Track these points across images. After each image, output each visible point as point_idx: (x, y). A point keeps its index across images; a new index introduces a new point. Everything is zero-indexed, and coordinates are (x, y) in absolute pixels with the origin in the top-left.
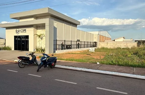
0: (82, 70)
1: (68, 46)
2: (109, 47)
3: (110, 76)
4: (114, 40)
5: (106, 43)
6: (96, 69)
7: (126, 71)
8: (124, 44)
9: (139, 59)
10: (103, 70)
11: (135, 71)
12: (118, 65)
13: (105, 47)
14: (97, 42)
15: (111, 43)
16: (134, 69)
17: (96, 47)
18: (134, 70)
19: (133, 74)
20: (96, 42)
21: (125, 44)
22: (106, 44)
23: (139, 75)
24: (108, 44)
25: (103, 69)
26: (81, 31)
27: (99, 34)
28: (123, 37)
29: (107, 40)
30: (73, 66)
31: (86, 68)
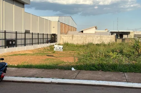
0: (53, 82)
1: (10, 41)
2: (75, 43)
3: (98, 88)
4: (82, 32)
5: (71, 35)
6: (74, 79)
7: (117, 79)
8: (97, 37)
9: (129, 60)
10: (85, 79)
11: (128, 77)
12: (102, 71)
13: (70, 42)
14: (56, 34)
15: (79, 36)
16: (125, 74)
17: (55, 42)
18: (126, 76)
19: (128, 82)
20: (54, 35)
21: (99, 38)
22: (71, 38)
23: (135, 82)
24: (74, 38)
25: (84, 77)
26: (31, 15)
27: (59, 21)
28: (95, 27)
29: (71, 30)
30: (36, 76)
31: (60, 78)
